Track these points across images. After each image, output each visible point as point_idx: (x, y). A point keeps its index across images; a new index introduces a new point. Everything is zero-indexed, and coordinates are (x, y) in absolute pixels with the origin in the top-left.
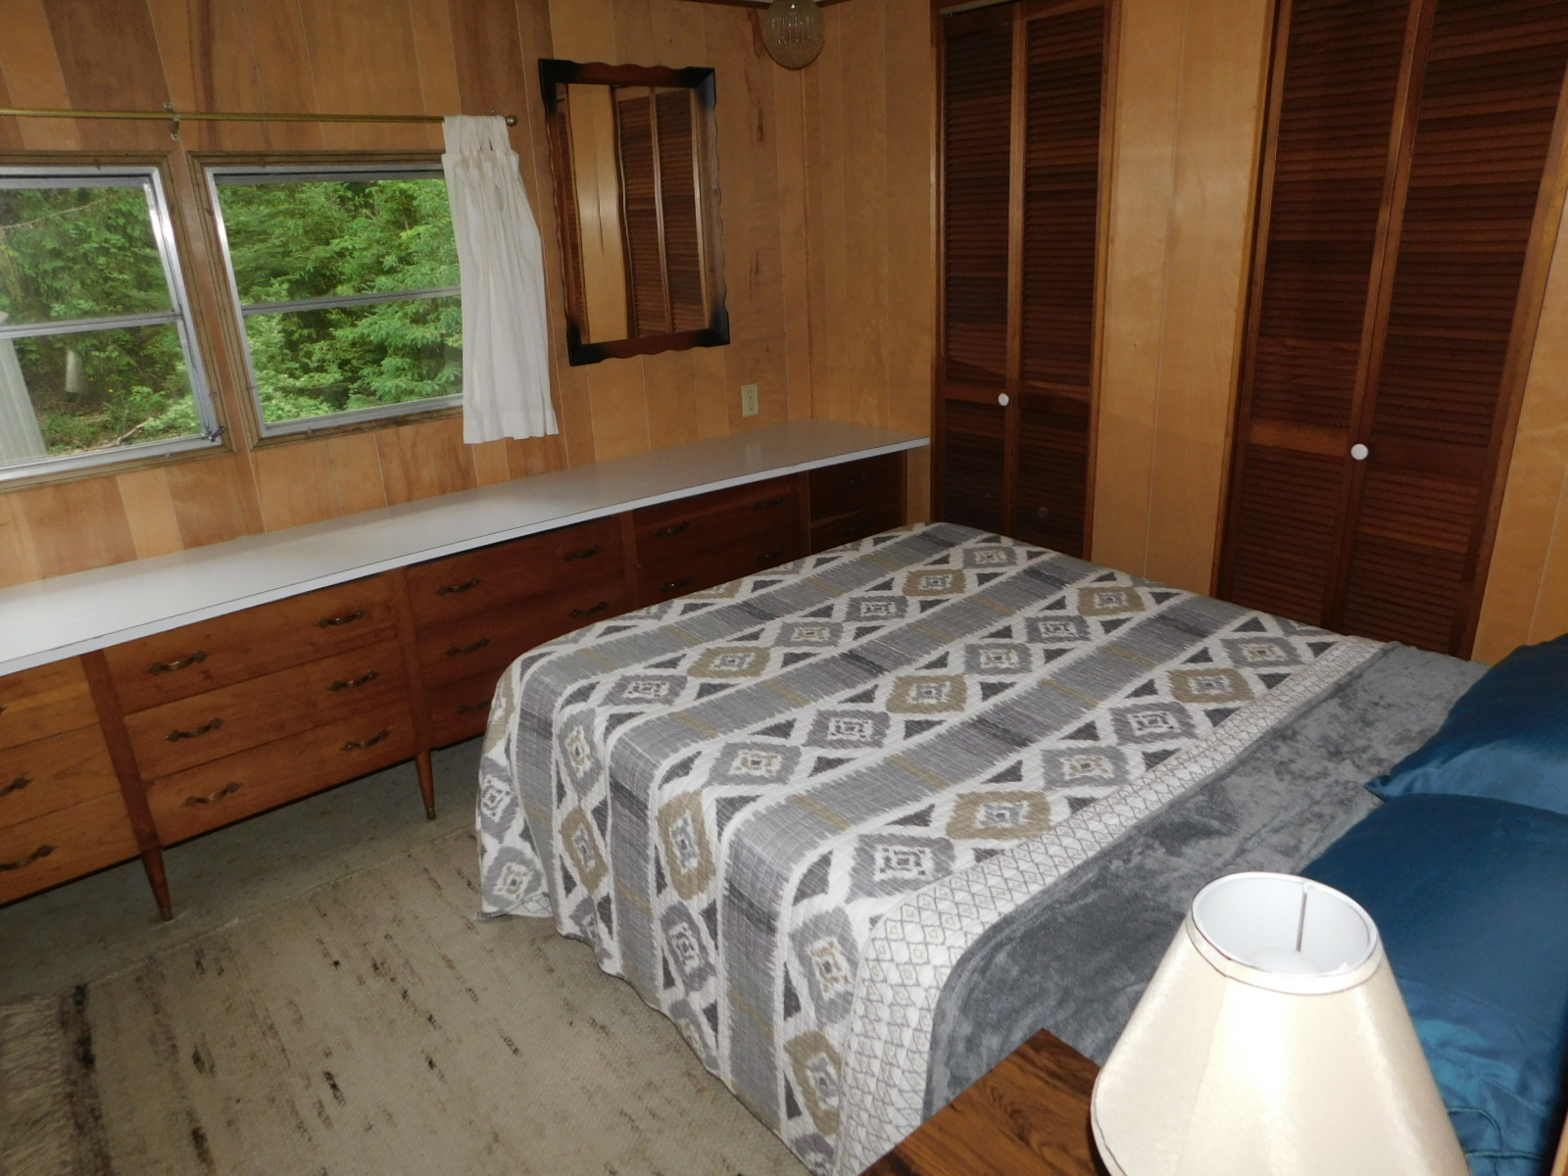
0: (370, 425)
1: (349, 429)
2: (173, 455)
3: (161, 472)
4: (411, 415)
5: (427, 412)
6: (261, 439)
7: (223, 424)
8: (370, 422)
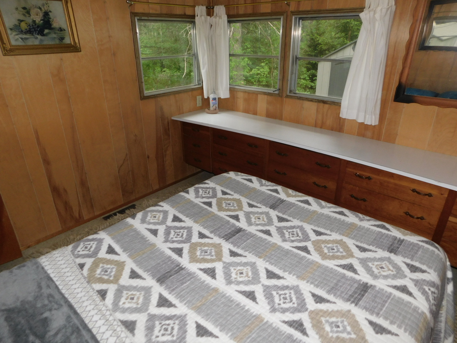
0: (315, 101)
1: (309, 99)
2: (268, 93)
3: (266, 96)
4: (328, 101)
5: (333, 102)
6: (287, 95)
7: (280, 88)
8: (316, 99)
